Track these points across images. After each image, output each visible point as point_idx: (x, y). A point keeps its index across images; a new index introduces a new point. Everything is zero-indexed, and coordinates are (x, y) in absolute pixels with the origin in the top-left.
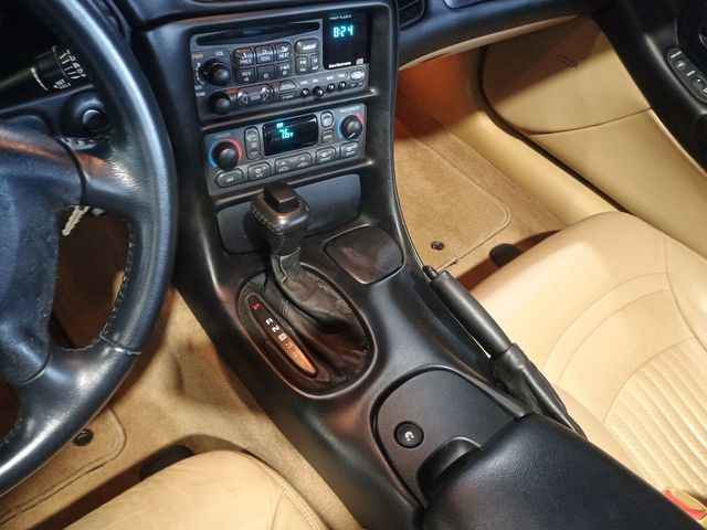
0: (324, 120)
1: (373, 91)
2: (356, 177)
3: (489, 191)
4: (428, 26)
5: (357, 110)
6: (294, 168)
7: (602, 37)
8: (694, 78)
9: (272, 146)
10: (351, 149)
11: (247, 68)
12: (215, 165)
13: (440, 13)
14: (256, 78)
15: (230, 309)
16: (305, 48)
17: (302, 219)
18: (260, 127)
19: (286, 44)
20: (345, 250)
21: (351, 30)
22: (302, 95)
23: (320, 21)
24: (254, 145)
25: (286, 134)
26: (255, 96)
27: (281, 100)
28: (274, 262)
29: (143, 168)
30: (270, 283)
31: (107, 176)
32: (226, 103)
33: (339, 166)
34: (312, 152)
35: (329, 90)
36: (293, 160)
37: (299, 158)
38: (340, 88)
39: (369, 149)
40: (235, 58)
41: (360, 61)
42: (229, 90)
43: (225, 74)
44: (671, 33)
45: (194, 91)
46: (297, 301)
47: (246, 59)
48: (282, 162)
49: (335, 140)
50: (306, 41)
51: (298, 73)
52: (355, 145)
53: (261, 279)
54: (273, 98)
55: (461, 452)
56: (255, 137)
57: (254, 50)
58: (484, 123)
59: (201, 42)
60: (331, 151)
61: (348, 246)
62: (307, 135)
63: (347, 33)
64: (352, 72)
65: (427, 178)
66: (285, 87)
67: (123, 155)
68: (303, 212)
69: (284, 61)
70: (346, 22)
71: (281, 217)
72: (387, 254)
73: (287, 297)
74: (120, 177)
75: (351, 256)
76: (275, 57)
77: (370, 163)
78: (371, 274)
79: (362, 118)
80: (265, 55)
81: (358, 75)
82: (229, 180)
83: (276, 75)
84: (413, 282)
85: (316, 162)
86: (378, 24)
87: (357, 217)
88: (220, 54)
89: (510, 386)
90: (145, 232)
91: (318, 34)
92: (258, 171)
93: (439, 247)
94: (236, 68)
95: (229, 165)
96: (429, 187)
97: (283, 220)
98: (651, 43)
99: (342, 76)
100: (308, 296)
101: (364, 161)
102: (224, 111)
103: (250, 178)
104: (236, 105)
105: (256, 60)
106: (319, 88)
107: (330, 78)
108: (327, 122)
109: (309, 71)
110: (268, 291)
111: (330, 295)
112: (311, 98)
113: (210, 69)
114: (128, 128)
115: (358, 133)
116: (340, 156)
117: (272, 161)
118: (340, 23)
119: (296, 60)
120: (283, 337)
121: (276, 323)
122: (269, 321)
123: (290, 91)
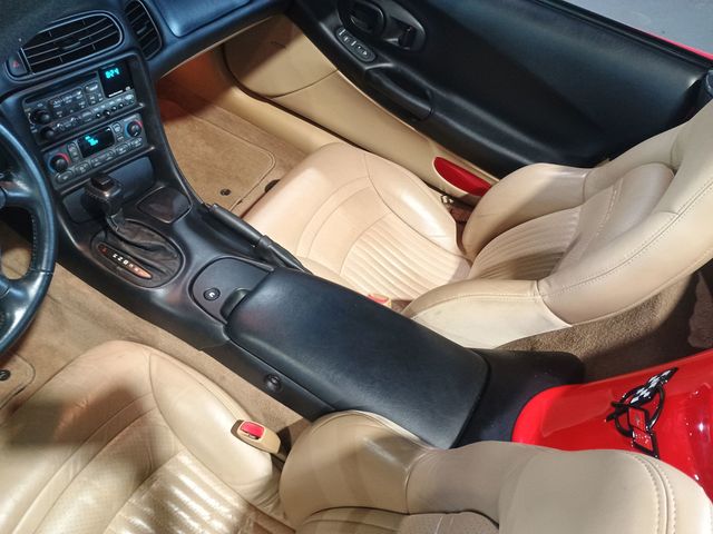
0: (116, 129)
1: (141, 104)
2: (146, 159)
3: (255, 145)
4: (167, 52)
5: (135, 118)
6: (104, 162)
7: (294, 27)
8: (356, 46)
9: (87, 151)
10: (138, 142)
11: (59, 109)
12: (53, 171)
13: (173, 42)
14: (66, 114)
15: (89, 255)
16: (92, 89)
17: (118, 191)
18: (76, 142)
19: (78, 90)
20: (152, 206)
21: (117, 71)
22: (97, 117)
23: (96, 72)
24: (75, 154)
25: (93, 142)
26: (68, 125)
27: (84, 123)
28: (108, 220)
29: (30, 181)
30: (109, 234)
31: (17, 189)
32: (51, 133)
33: (133, 154)
34: (113, 150)
35: (113, 110)
36: (102, 157)
37: (106, 155)
38: (120, 108)
39: (150, 139)
40: (50, 106)
41: (128, 88)
42: (51, 124)
43: (47, 117)
44: (335, 19)
45: (30, 130)
46: (128, 239)
47: (57, 104)
48: (95, 160)
49: (126, 139)
50: (91, 85)
51: (91, 105)
52: (140, 140)
53: (102, 234)
54: (79, 122)
55: (242, 295)
56: (74, 149)
57: (60, 98)
58: (237, 95)
59: (27, 102)
60: (125, 146)
61: (153, 202)
62: (107, 140)
63: (115, 74)
64: (125, 96)
65: (207, 144)
66: (85, 115)
67: (20, 176)
68: (118, 187)
69: (80, 100)
70: (113, 68)
71: (105, 193)
72: (179, 202)
73: (122, 239)
74: (21, 189)
75: (156, 209)
76: (74, 99)
77: (152, 148)
78: (172, 217)
79: (139, 122)
80: (68, 99)
81: (129, 97)
82: (65, 178)
83: (78, 109)
84: (200, 216)
85: (117, 155)
86: (133, 64)
87: (154, 184)
88: (40, 105)
89: (267, 258)
90: (39, 214)
91: (97, 80)
92: (81, 168)
93: (227, 192)
94: (52, 111)
95: (62, 169)
96: (210, 150)
97: (107, 195)
98: (324, 27)
99: (119, 100)
100: (135, 235)
101: (149, 147)
102: (51, 137)
103: (78, 174)
104: (58, 132)
105: (63, 103)
106: (106, 110)
107: (112, 103)
108: (117, 129)
109: (98, 102)
110: (110, 239)
111: (149, 234)
112: (103, 118)
113: (37, 116)
114: (19, 164)
115: (139, 131)
116: (132, 148)
117: (89, 161)
118: (108, 69)
119: (88, 96)
120: (126, 262)
121: (119, 256)
122: (115, 256)
123: (89, 117)
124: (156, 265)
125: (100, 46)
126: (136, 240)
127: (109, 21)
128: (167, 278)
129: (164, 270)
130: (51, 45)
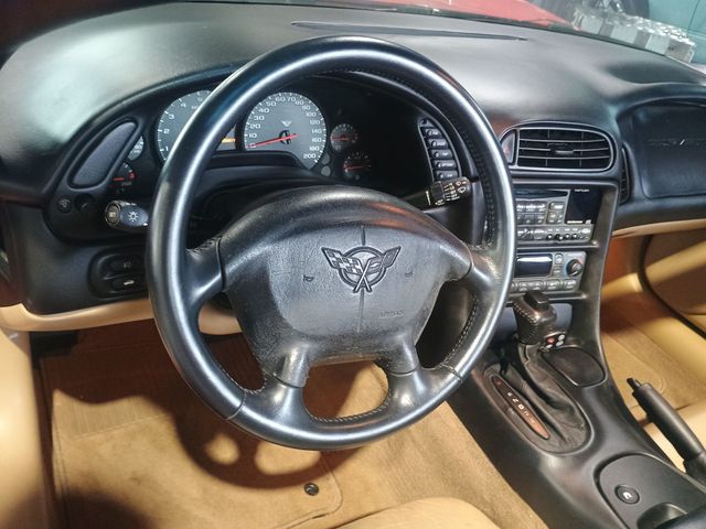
0: (557, 259)
1: (595, 243)
2: (568, 307)
3: (644, 361)
4: (631, 208)
5: (580, 256)
10: (571, 283)
13: (639, 200)
14: (521, 222)
16: (556, 207)
19: (544, 202)
22: (547, 239)
23: (569, 191)
27: (533, 240)
28: (520, 350)
30: (511, 368)
33: (560, 296)
34: (544, 281)
35: (565, 238)
36: (531, 284)
37: (535, 284)
38: (572, 238)
39: (582, 286)
41: (589, 222)
46: (534, 381)
50: (557, 203)
51: (547, 222)
52: (574, 282)
54: (529, 237)
55: (672, 516)
57: (525, 203)
60: (556, 283)
64: (582, 228)
66: (537, 231)
69: (541, 213)
71: (536, 313)
73: (527, 378)
76: (537, 210)
77: (584, 297)
79: (582, 261)
80: (531, 207)
81: (586, 231)
83: (534, 221)
85: (546, 288)
86: (607, 198)
91: (565, 199)
97: (537, 316)
99: (576, 230)
101: (579, 295)
106: (559, 235)
107: (567, 230)
108: (558, 261)
109: (555, 223)
110: (509, 373)
112: (551, 242)
115: (578, 272)
116: (563, 288)
119: (548, 214)
120: (521, 407)
121: (515, 396)
122: (510, 394)
123: (540, 235)
124: (558, 425)
125: (587, 164)
126: (543, 385)
127: (606, 144)
128: (566, 448)
129: (566, 436)
130: (545, 145)
